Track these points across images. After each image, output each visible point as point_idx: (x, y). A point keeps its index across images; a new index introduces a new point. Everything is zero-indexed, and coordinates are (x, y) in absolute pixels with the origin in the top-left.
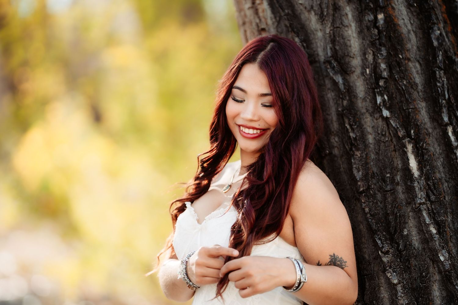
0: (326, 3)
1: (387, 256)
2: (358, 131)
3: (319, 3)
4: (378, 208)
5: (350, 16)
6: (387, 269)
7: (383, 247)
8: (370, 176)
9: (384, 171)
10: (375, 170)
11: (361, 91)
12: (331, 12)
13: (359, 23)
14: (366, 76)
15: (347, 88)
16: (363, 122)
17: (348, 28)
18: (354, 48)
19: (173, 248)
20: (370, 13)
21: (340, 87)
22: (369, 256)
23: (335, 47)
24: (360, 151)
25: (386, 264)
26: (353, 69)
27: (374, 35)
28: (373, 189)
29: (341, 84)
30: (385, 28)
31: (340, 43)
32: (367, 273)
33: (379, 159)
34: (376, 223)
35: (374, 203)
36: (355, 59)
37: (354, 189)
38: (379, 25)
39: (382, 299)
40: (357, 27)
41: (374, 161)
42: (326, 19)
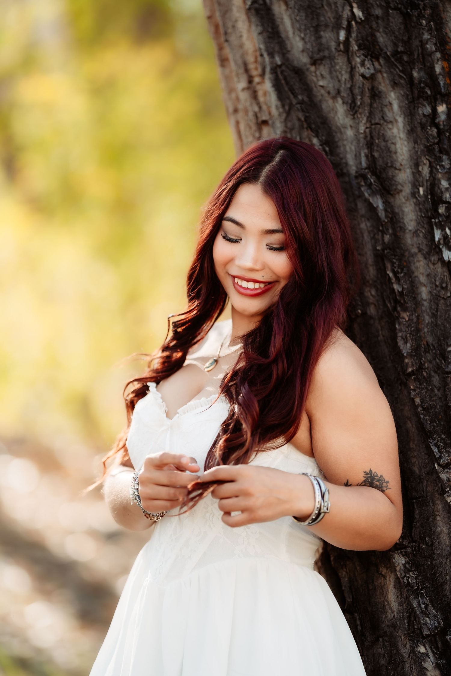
0: (359, 87)
1: (448, 472)
2: (405, 282)
3: (349, 86)
4: (435, 398)
5: (396, 107)
6: (447, 490)
7: (441, 457)
8: (423, 349)
9: (444, 342)
10: (430, 339)
11: (411, 220)
12: (367, 100)
13: (409, 117)
14: (419, 198)
15: (390, 216)
16: (413, 268)
17: (393, 125)
18: (401, 155)
19: (126, 451)
20: (425, 103)
21: (380, 214)
22: (420, 470)
23: (373, 154)
24: (409, 312)
25: (446, 483)
26: (399, 187)
27: (431, 137)
28: (427, 369)
29: (381, 210)
30: (449, 127)
31: (380, 148)
32: (416, 494)
33: (436, 324)
34: (430, 420)
35: (428, 390)
36: (403, 171)
37: (399, 369)
38: (439, 122)
39: (439, 535)
40: (407, 123)
41: (428, 327)
42: (360, 110)
